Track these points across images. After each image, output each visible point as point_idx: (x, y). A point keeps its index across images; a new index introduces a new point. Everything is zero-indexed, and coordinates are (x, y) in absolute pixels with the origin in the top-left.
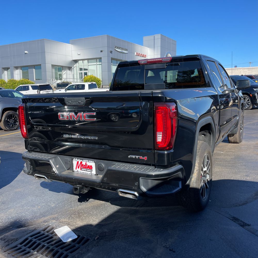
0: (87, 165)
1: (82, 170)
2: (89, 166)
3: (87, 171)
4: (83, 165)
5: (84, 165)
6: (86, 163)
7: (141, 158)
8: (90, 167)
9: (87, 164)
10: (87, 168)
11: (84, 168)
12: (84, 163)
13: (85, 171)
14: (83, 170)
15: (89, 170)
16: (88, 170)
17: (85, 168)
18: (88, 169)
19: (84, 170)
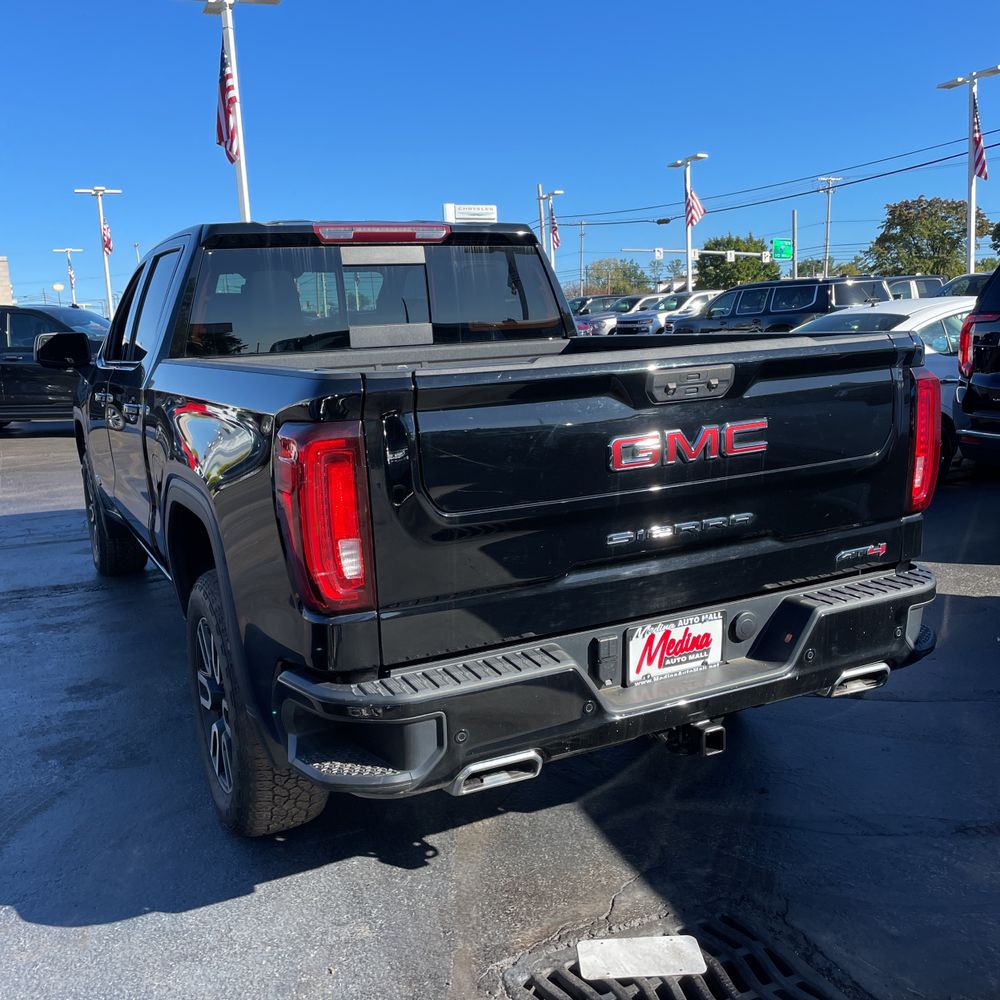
0: (691, 638)
1: (668, 666)
2: (696, 639)
3: (688, 661)
4: (673, 641)
5: (680, 641)
6: (687, 629)
7: (872, 550)
8: (703, 642)
9: (690, 635)
10: (691, 648)
11: (676, 654)
12: (677, 634)
13: (681, 663)
14: (671, 665)
15: (698, 656)
16: (691, 657)
17: (682, 650)
18: (695, 649)
19: (677, 664)
